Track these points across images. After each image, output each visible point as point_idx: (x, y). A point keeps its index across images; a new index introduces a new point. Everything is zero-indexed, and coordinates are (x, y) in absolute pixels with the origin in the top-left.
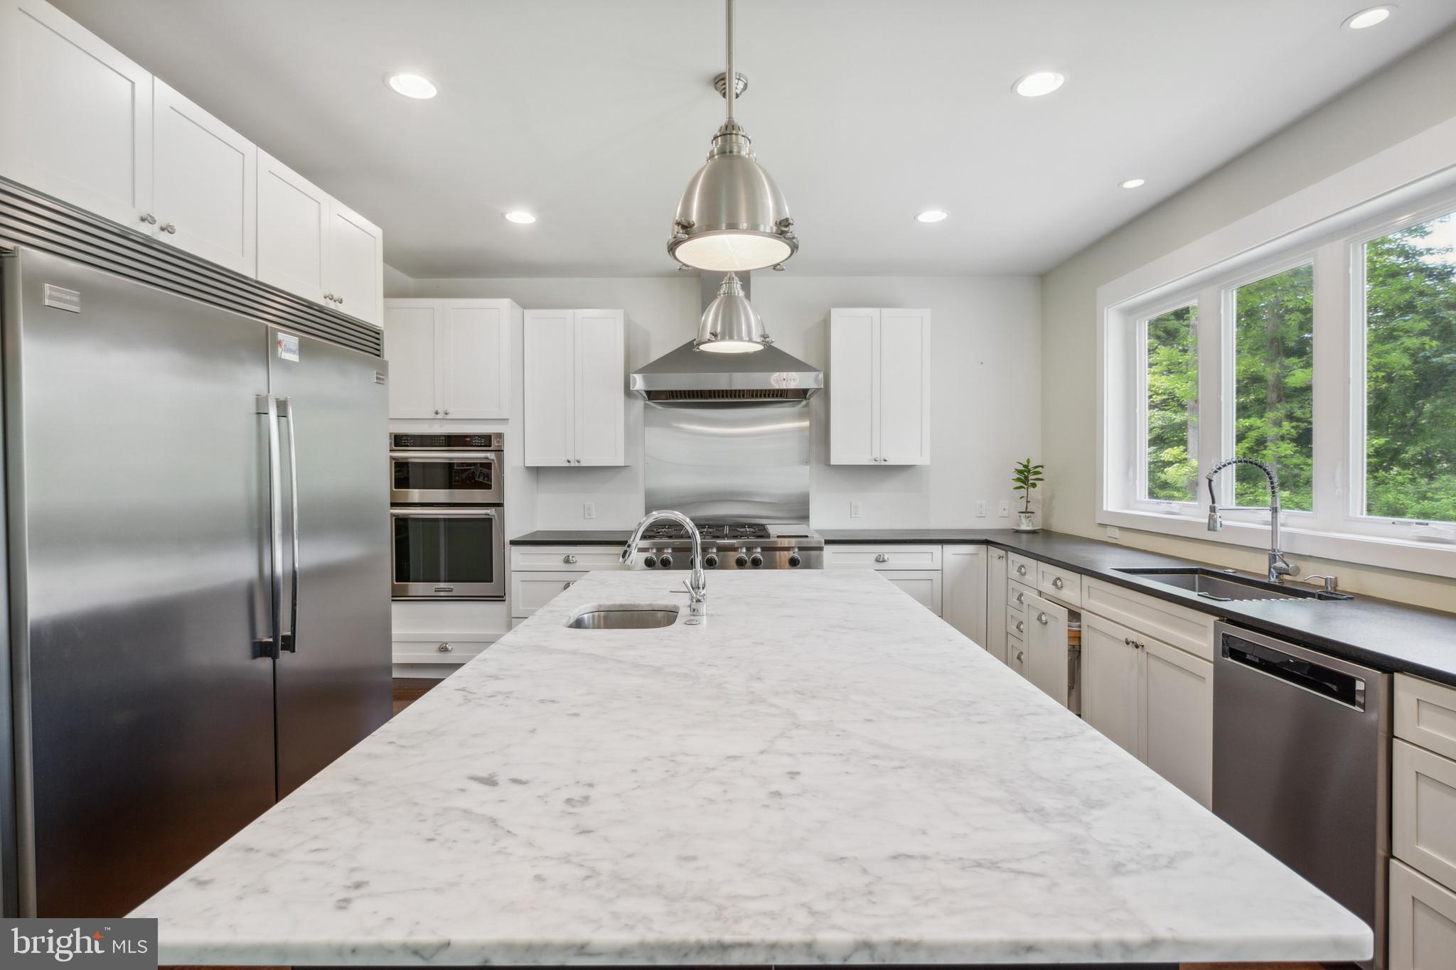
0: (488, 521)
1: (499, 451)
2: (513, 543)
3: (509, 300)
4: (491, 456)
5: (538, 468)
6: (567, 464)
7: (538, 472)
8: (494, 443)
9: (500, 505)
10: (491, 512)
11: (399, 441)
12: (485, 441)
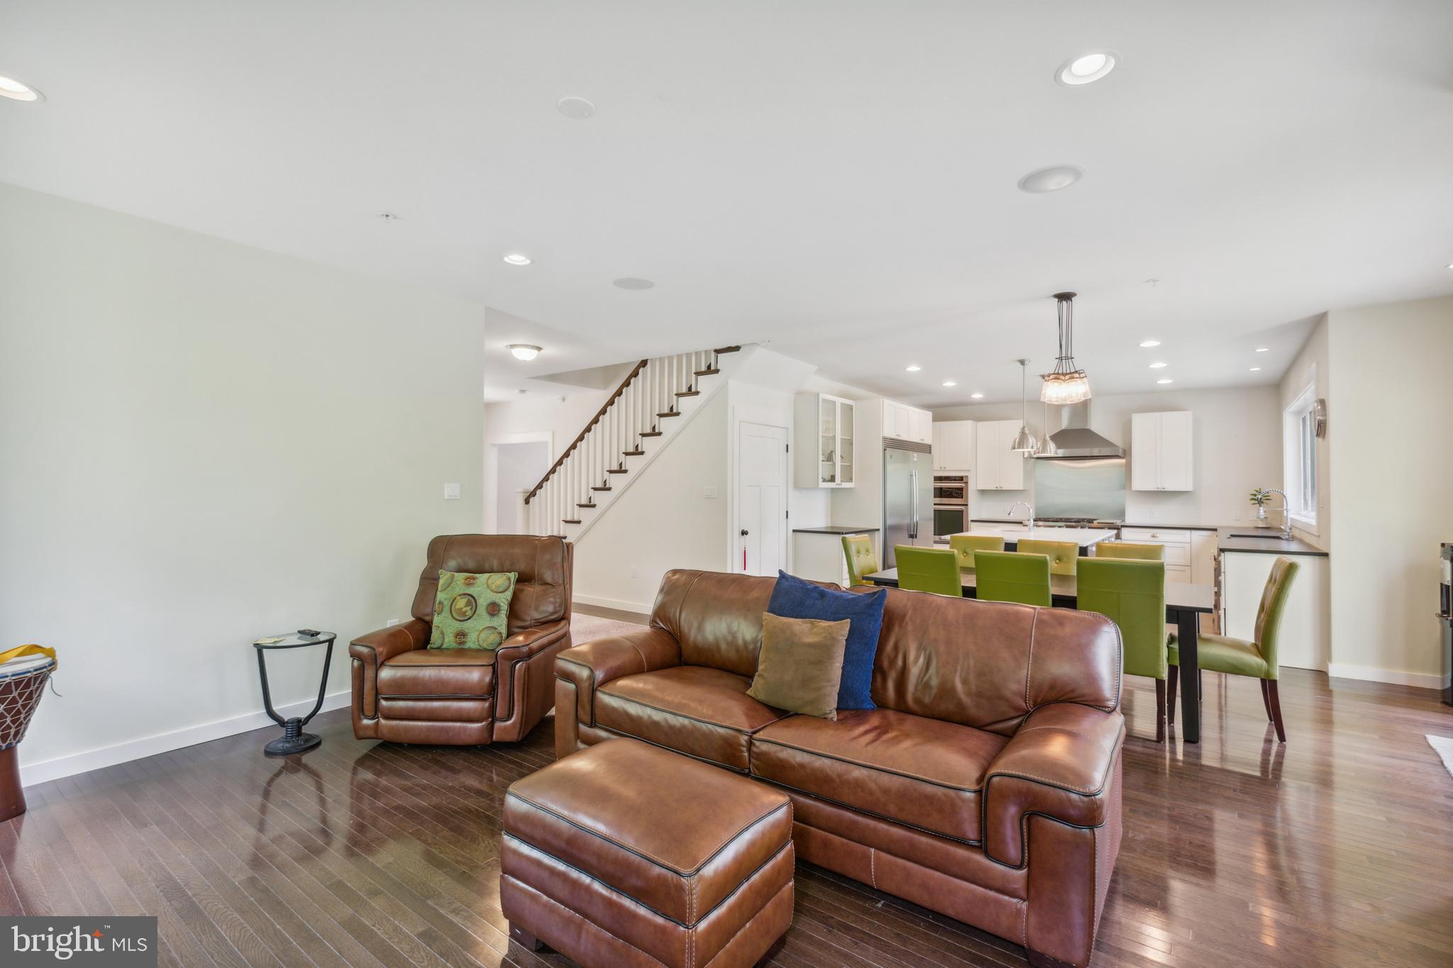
0: (962, 512)
1: (967, 483)
2: (972, 521)
3: (970, 421)
4: (963, 485)
5: (983, 490)
6: (996, 489)
7: (983, 492)
8: (965, 480)
9: (967, 505)
10: (963, 507)
11: (938, 479)
12: (961, 479)
